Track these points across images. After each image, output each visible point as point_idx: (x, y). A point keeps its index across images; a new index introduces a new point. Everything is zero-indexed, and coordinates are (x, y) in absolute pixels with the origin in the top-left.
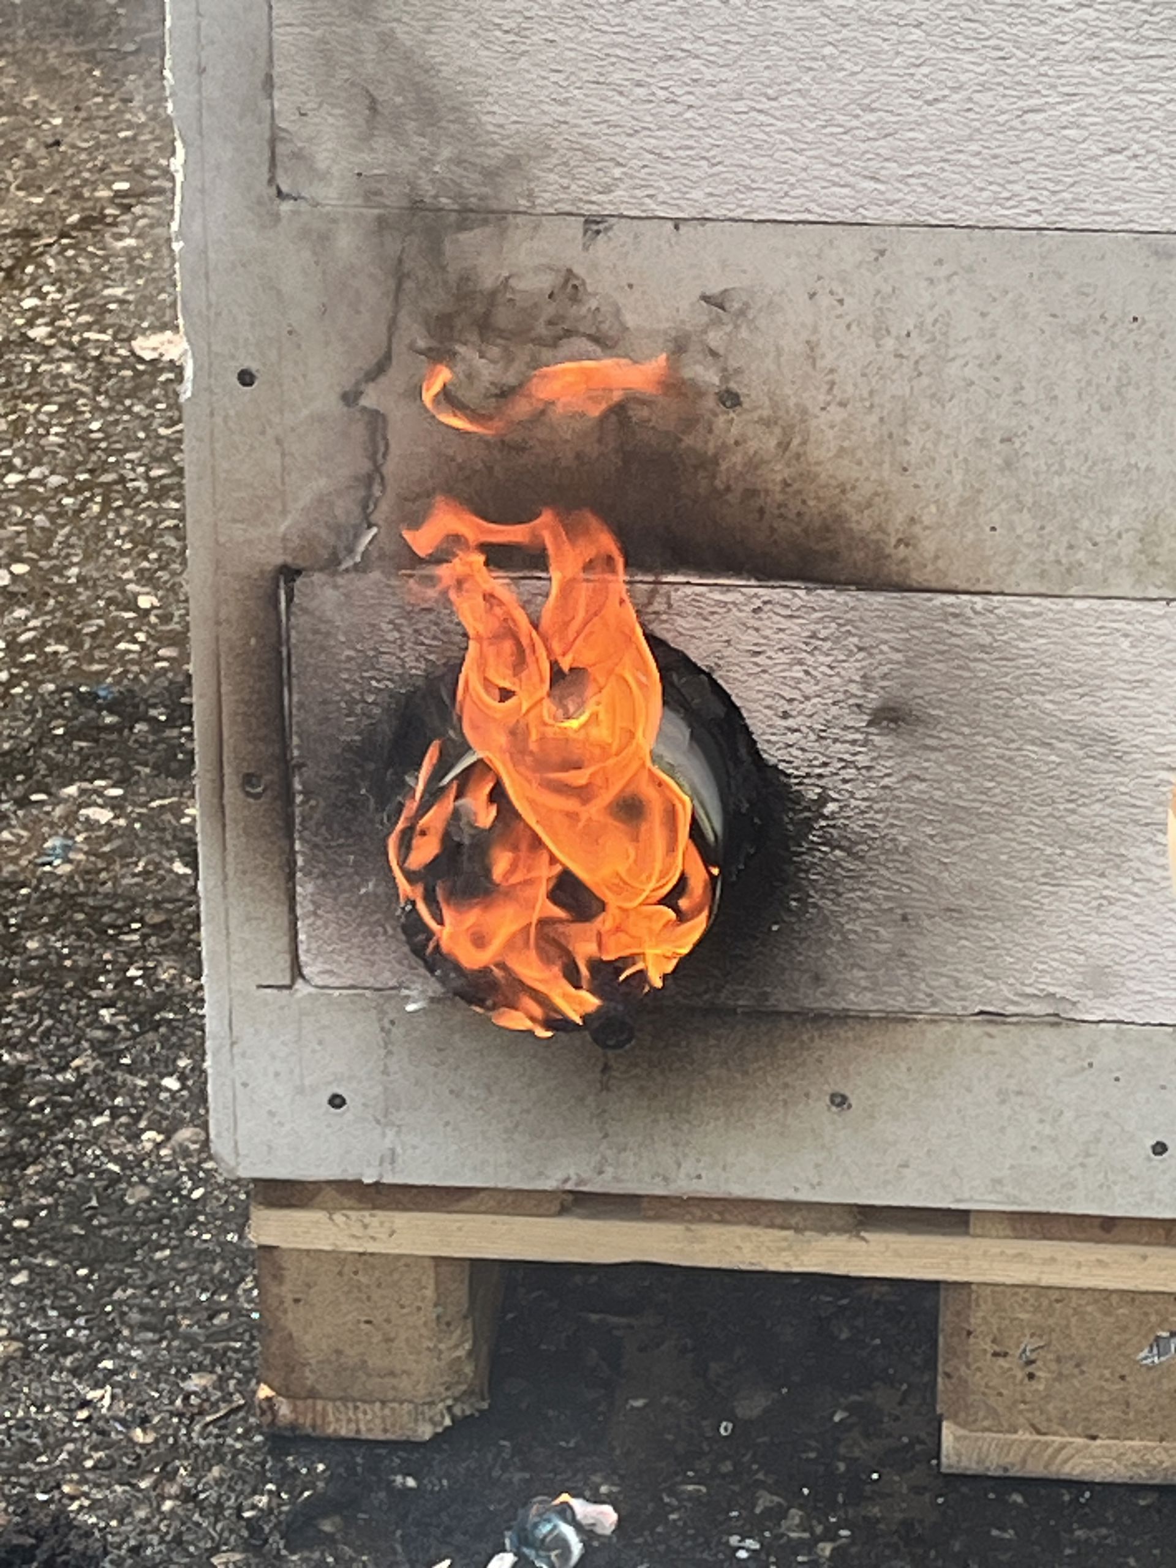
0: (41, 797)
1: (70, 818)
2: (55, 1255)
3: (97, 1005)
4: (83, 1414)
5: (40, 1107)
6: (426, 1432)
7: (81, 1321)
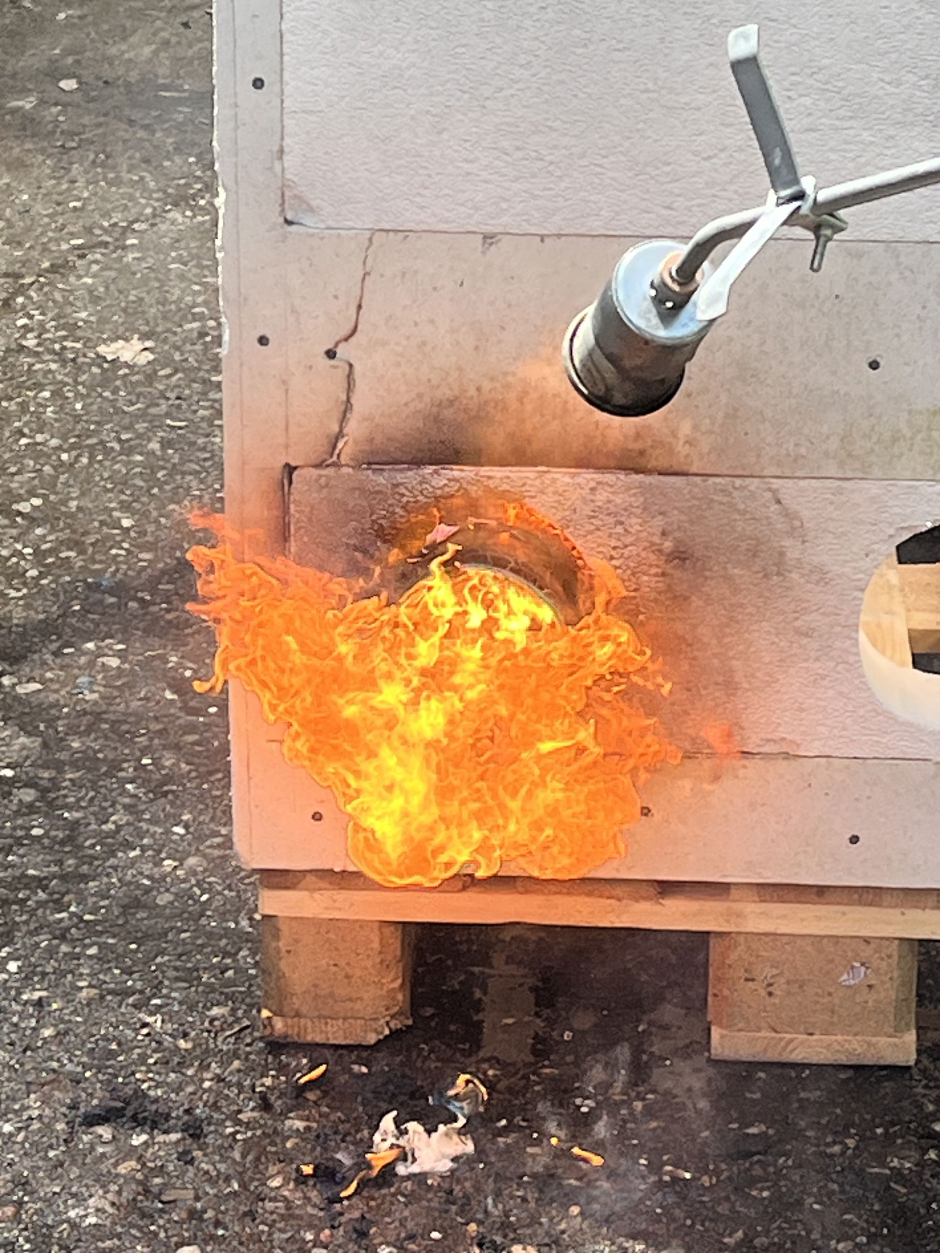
0: (71, 650)
1: (91, 664)
2: (114, 937)
3: (123, 782)
4: (145, 1031)
5: (93, 846)
6: (372, 1039)
7: (136, 976)
